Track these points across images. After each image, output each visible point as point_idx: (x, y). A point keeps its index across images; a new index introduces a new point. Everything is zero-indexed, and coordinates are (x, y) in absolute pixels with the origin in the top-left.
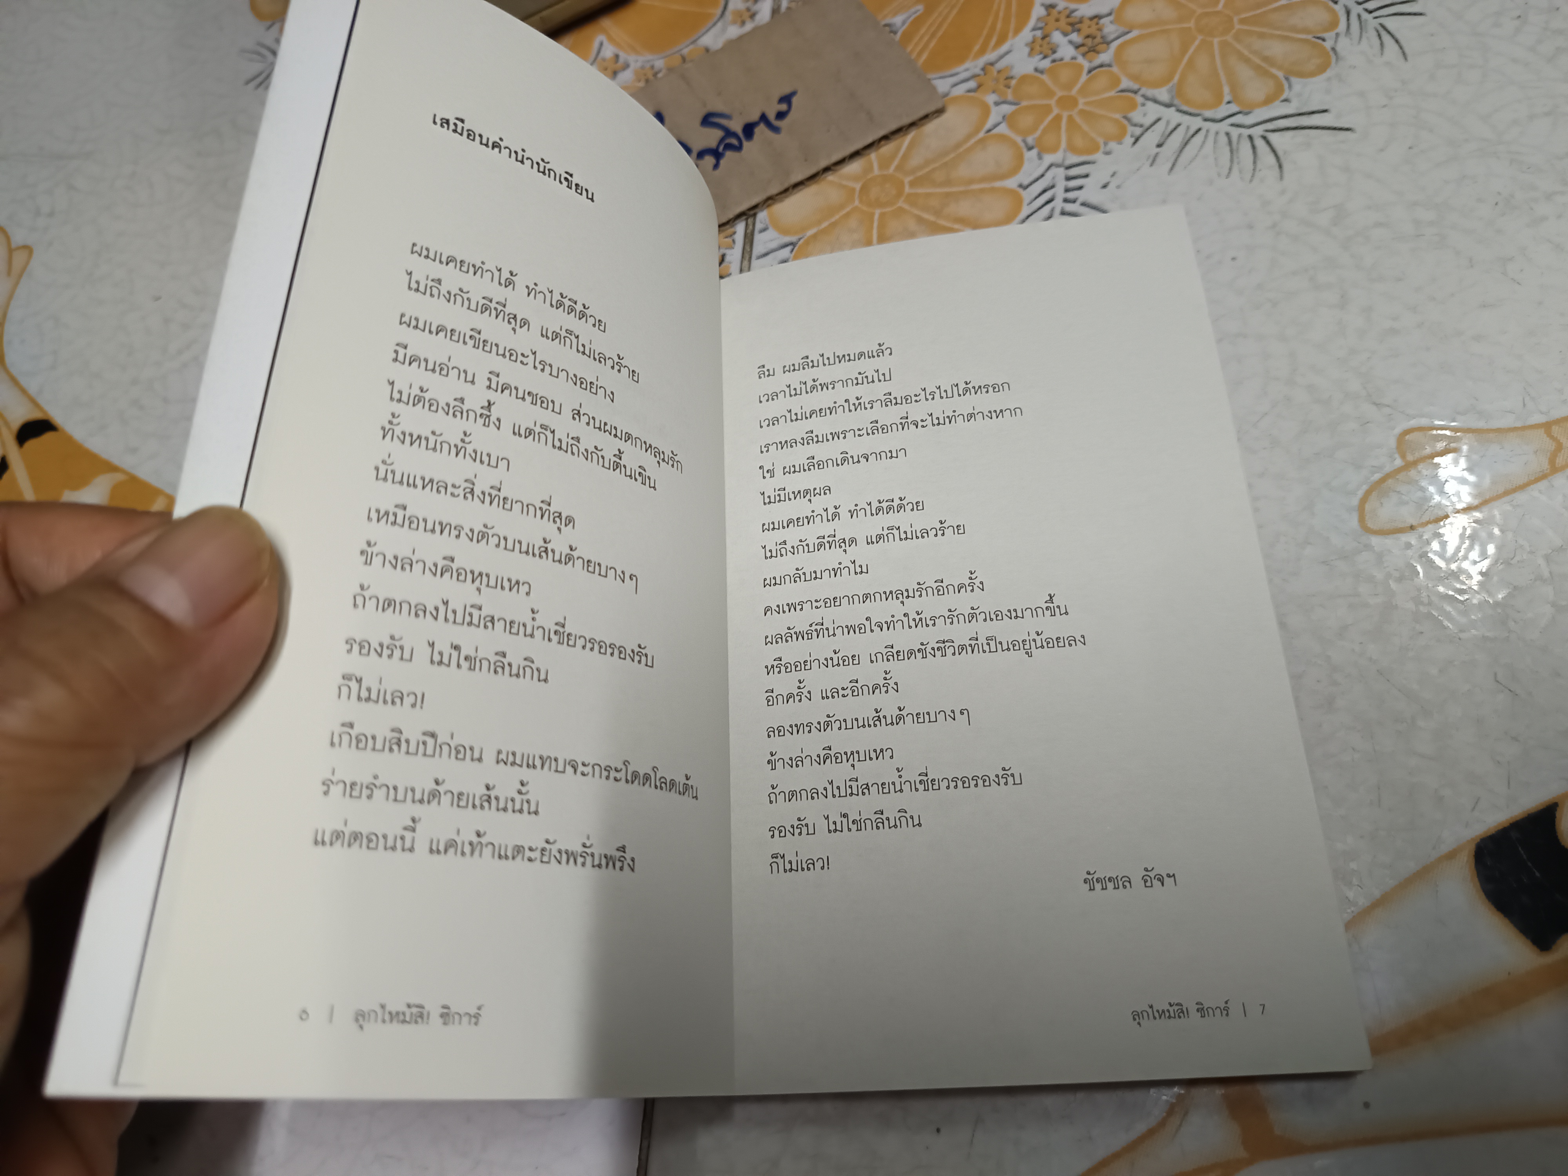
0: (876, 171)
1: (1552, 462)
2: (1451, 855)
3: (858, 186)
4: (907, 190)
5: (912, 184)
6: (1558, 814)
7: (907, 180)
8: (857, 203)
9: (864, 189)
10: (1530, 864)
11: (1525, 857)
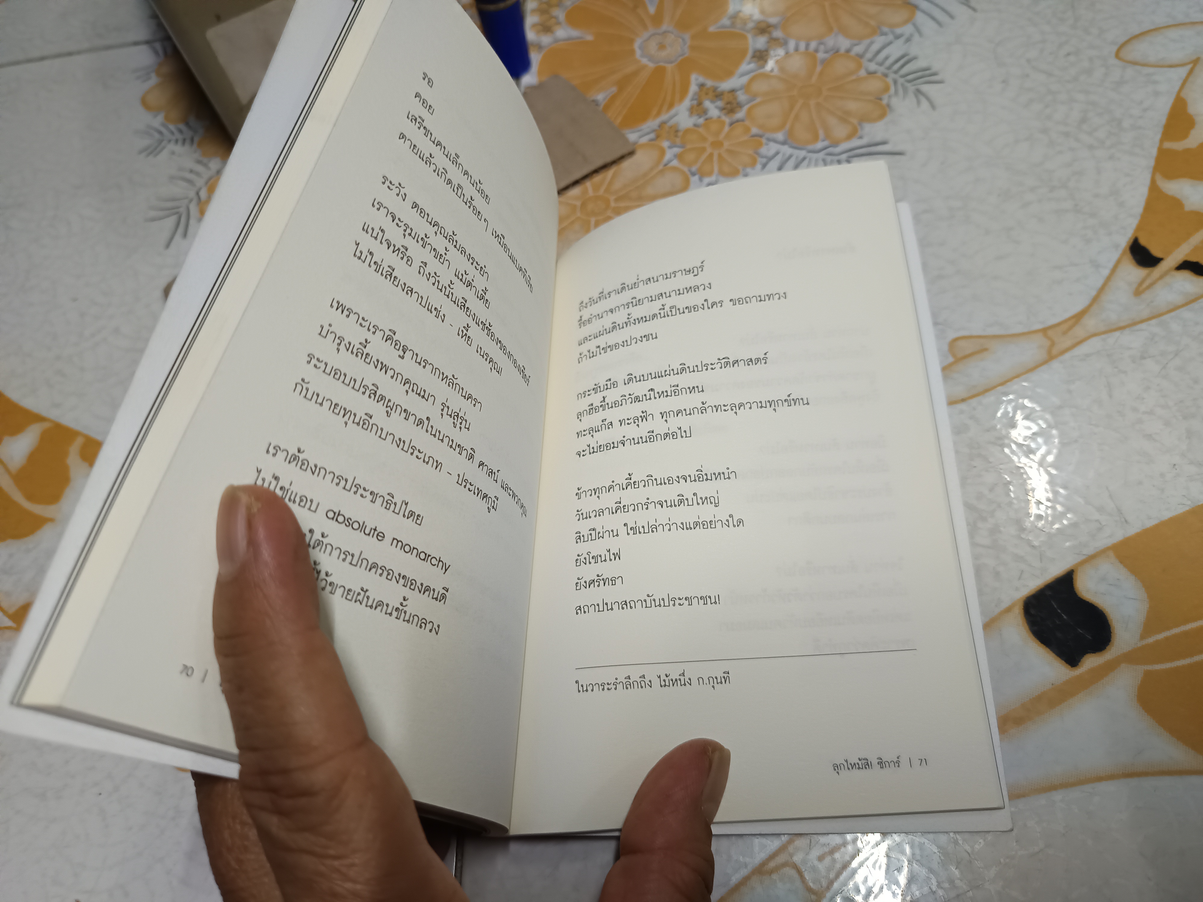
0: (591, 192)
1: (1049, 352)
2: (1008, 610)
3: (578, 203)
4: (613, 204)
5: (617, 200)
6: (1074, 577)
7: (612, 198)
8: (579, 214)
9: (584, 205)
10: (1059, 611)
11: (1055, 606)
